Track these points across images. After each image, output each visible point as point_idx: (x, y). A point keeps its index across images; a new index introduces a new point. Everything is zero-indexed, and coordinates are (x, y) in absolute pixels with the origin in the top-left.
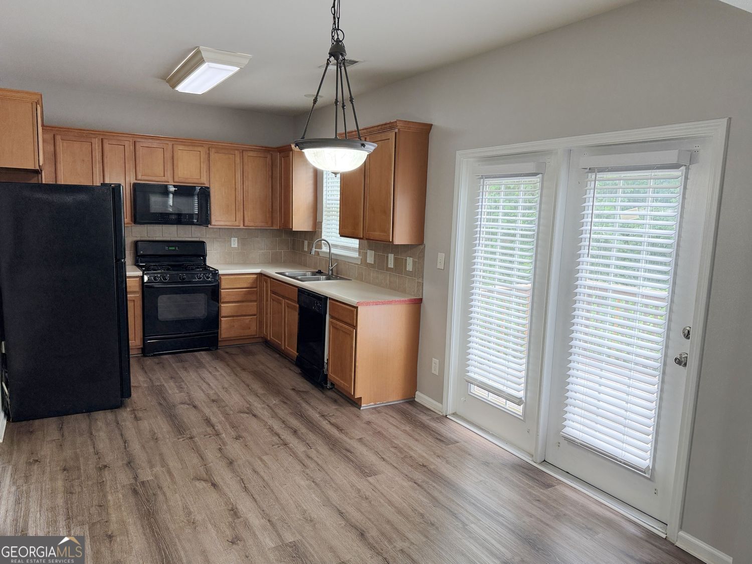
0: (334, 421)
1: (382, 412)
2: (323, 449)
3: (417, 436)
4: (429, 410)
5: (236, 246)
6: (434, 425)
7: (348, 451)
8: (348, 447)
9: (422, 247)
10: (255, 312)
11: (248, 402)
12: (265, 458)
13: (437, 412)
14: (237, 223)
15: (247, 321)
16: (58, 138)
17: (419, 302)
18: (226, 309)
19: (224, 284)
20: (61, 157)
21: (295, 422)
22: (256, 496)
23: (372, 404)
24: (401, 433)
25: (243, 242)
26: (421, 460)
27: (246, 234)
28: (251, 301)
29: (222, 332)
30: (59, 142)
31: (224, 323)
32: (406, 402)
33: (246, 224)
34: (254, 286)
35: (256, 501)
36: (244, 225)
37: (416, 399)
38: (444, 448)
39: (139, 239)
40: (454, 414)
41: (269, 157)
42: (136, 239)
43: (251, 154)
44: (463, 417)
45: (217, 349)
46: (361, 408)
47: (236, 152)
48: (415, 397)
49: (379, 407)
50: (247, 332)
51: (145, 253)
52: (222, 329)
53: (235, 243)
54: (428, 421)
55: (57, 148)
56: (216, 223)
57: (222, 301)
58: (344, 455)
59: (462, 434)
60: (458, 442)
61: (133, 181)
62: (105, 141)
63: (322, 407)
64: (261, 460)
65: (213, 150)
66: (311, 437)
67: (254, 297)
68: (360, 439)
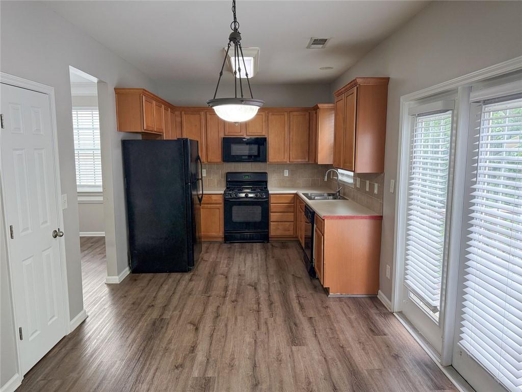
0: (303, 301)
1: (343, 301)
2: (279, 320)
3: (355, 324)
4: (384, 306)
5: (287, 175)
6: (377, 318)
7: (296, 324)
8: (298, 322)
9: (382, 175)
10: (293, 220)
11: (259, 280)
12: (239, 318)
13: (387, 308)
14: (285, 160)
15: (287, 225)
16: (183, 113)
17: (380, 218)
18: (273, 216)
19: (272, 200)
20: (184, 124)
21: (276, 297)
22: (214, 342)
23: (339, 294)
24: (346, 319)
25: (292, 173)
26: (343, 342)
27: (294, 167)
28: (290, 212)
29: (271, 232)
30: (184, 116)
31: (272, 226)
32: (369, 297)
33: (291, 160)
34: (292, 202)
35: (211, 344)
36: (290, 162)
37: (378, 296)
38: (370, 337)
39: (229, 171)
40: (400, 313)
41: (308, 114)
42: (227, 171)
43: (295, 113)
44: (405, 316)
45: (268, 242)
46: (329, 296)
47: (285, 113)
48: (377, 294)
49: (344, 297)
50: (287, 233)
51: (232, 180)
52: (271, 229)
53: (286, 173)
54: (374, 315)
55: (183, 119)
56: (271, 161)
57: (271, 211)
58: (290, 327)
59: (395, 329)
60: (385, 335)
61: (223, 136)
62: (207, 113)
63: (302, 291)
64: (236, 318)
65: (271, 113)
66: (279, 310)
67: (292, 210)
68: (311, 318)
